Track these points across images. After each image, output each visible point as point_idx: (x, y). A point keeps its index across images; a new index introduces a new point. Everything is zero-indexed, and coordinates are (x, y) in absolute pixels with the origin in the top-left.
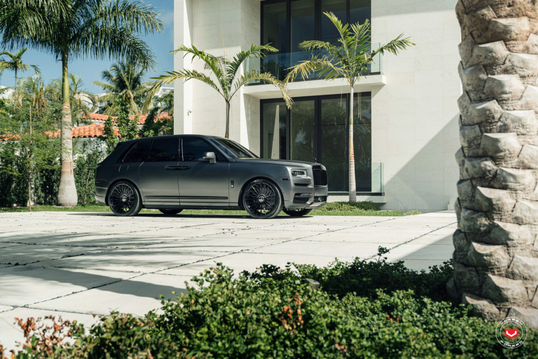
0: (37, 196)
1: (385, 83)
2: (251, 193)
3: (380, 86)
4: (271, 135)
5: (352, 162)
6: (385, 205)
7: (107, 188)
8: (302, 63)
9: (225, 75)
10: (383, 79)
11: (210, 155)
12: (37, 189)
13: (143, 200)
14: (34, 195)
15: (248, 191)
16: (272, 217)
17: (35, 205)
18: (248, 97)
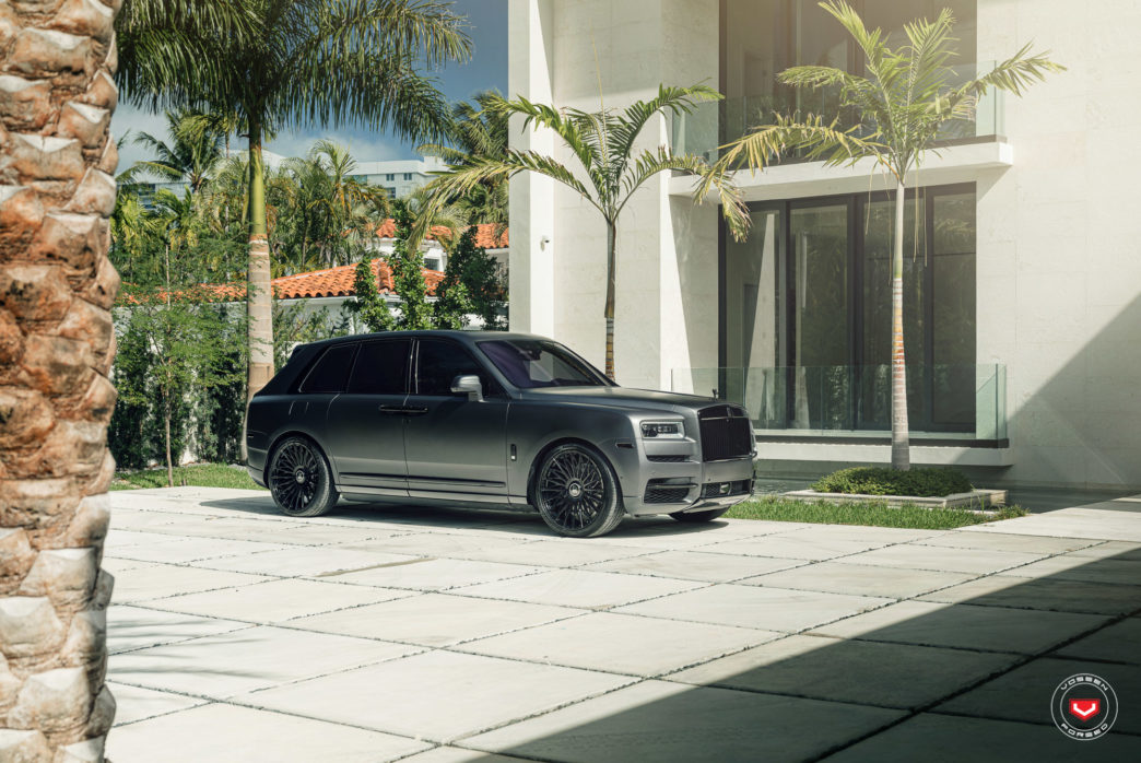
0: (203, 440)
1: (1011, 163)
2: (552, 475)
3: (997, 170)
4: (751, 291)
5: (899, 369)
6: (1012, 469)
7: (266, 452)
8: (758, 131)
9: (606, 156)
10: (1005, 153)
11: (469, 382)
12: (201, 427)
13: (336, 482)
14: (198, 440)
15: (545, 470)
16: (597, 533)
17: (199, 461)
18: (679, 201)
